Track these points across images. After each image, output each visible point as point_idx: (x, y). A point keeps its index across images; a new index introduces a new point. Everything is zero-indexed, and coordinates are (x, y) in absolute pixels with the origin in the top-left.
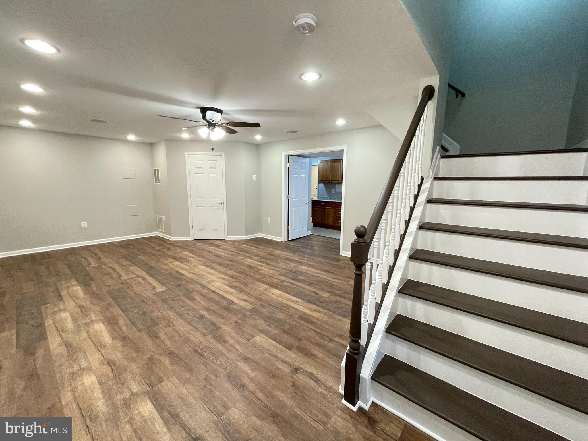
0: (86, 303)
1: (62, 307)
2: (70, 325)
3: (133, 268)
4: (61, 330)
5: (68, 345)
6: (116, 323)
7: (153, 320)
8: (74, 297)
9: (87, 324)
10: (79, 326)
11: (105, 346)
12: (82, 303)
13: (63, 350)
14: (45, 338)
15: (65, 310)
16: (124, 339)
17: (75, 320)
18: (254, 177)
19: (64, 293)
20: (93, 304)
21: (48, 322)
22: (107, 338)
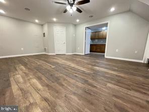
0: (27, 72)
1: (17, 73)
2: (21, 80)
3: (41, 61)
4: (17, 82)
5: (21, 89)
6: (42, 79)
7: (56, 78)
8: (22, 70)
9: (29, 80)
10: (25, 80)
11: (40, 90)
12: (25, 71)
13: (20, 92)
14: (11, 86)
15: (19, 74)
16: (47, 86)
17: (23, 78)
18: (74, 35)
19: (17, 68)
20: (30, 72)
21: (12, 79)
22: (40, 86)
